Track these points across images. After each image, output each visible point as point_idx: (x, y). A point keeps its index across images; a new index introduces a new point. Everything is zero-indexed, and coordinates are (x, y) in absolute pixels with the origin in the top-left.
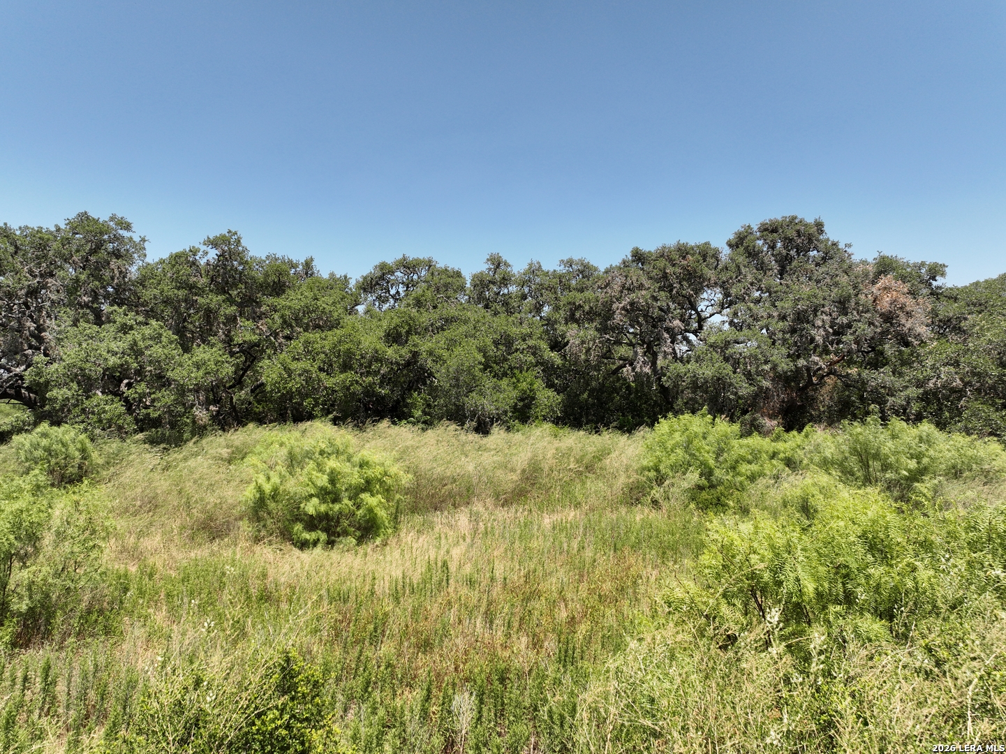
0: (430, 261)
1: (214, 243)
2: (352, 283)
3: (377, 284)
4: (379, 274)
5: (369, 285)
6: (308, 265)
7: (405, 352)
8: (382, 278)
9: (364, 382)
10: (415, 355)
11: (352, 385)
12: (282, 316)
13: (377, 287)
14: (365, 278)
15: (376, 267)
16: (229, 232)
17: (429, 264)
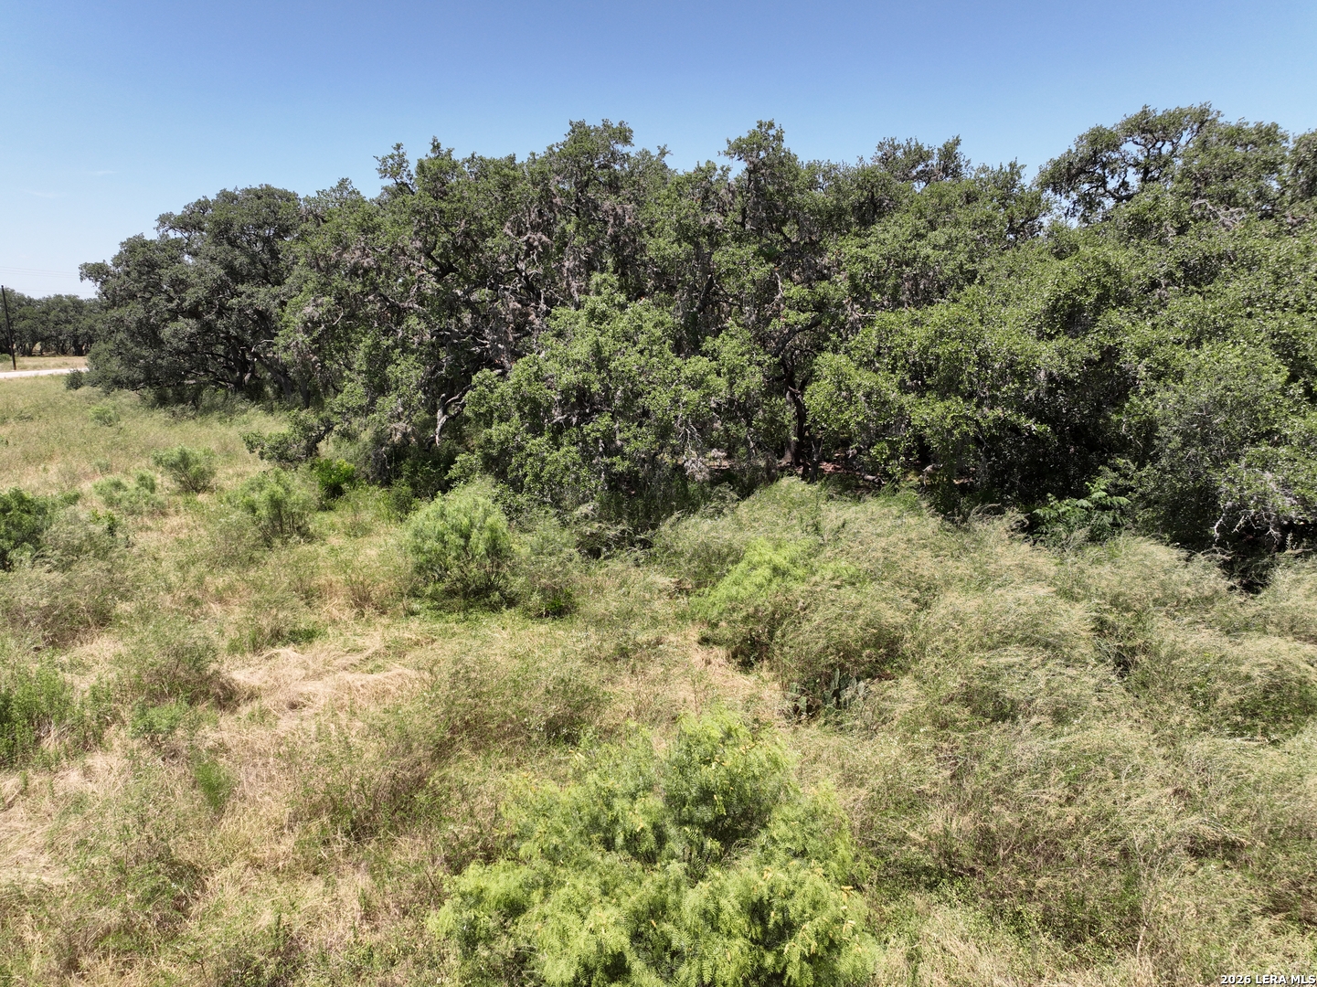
0: (1204, 112)
1: (739, 149)
2: (1029, 179)
3: (1082, 171)
4: (1086, 151)
5: (1062, 176)
6: (949, 153)
7: (1084, 347)
8: (1093, 159)
9: (985, 417)
10: (1110, 354)
11: (957, 425)
12: (852, 277)
13: (1082, 177)
14: (1057, 164)
15: (1081, 139)
16: (760, 126)
17: (1202, 119)
